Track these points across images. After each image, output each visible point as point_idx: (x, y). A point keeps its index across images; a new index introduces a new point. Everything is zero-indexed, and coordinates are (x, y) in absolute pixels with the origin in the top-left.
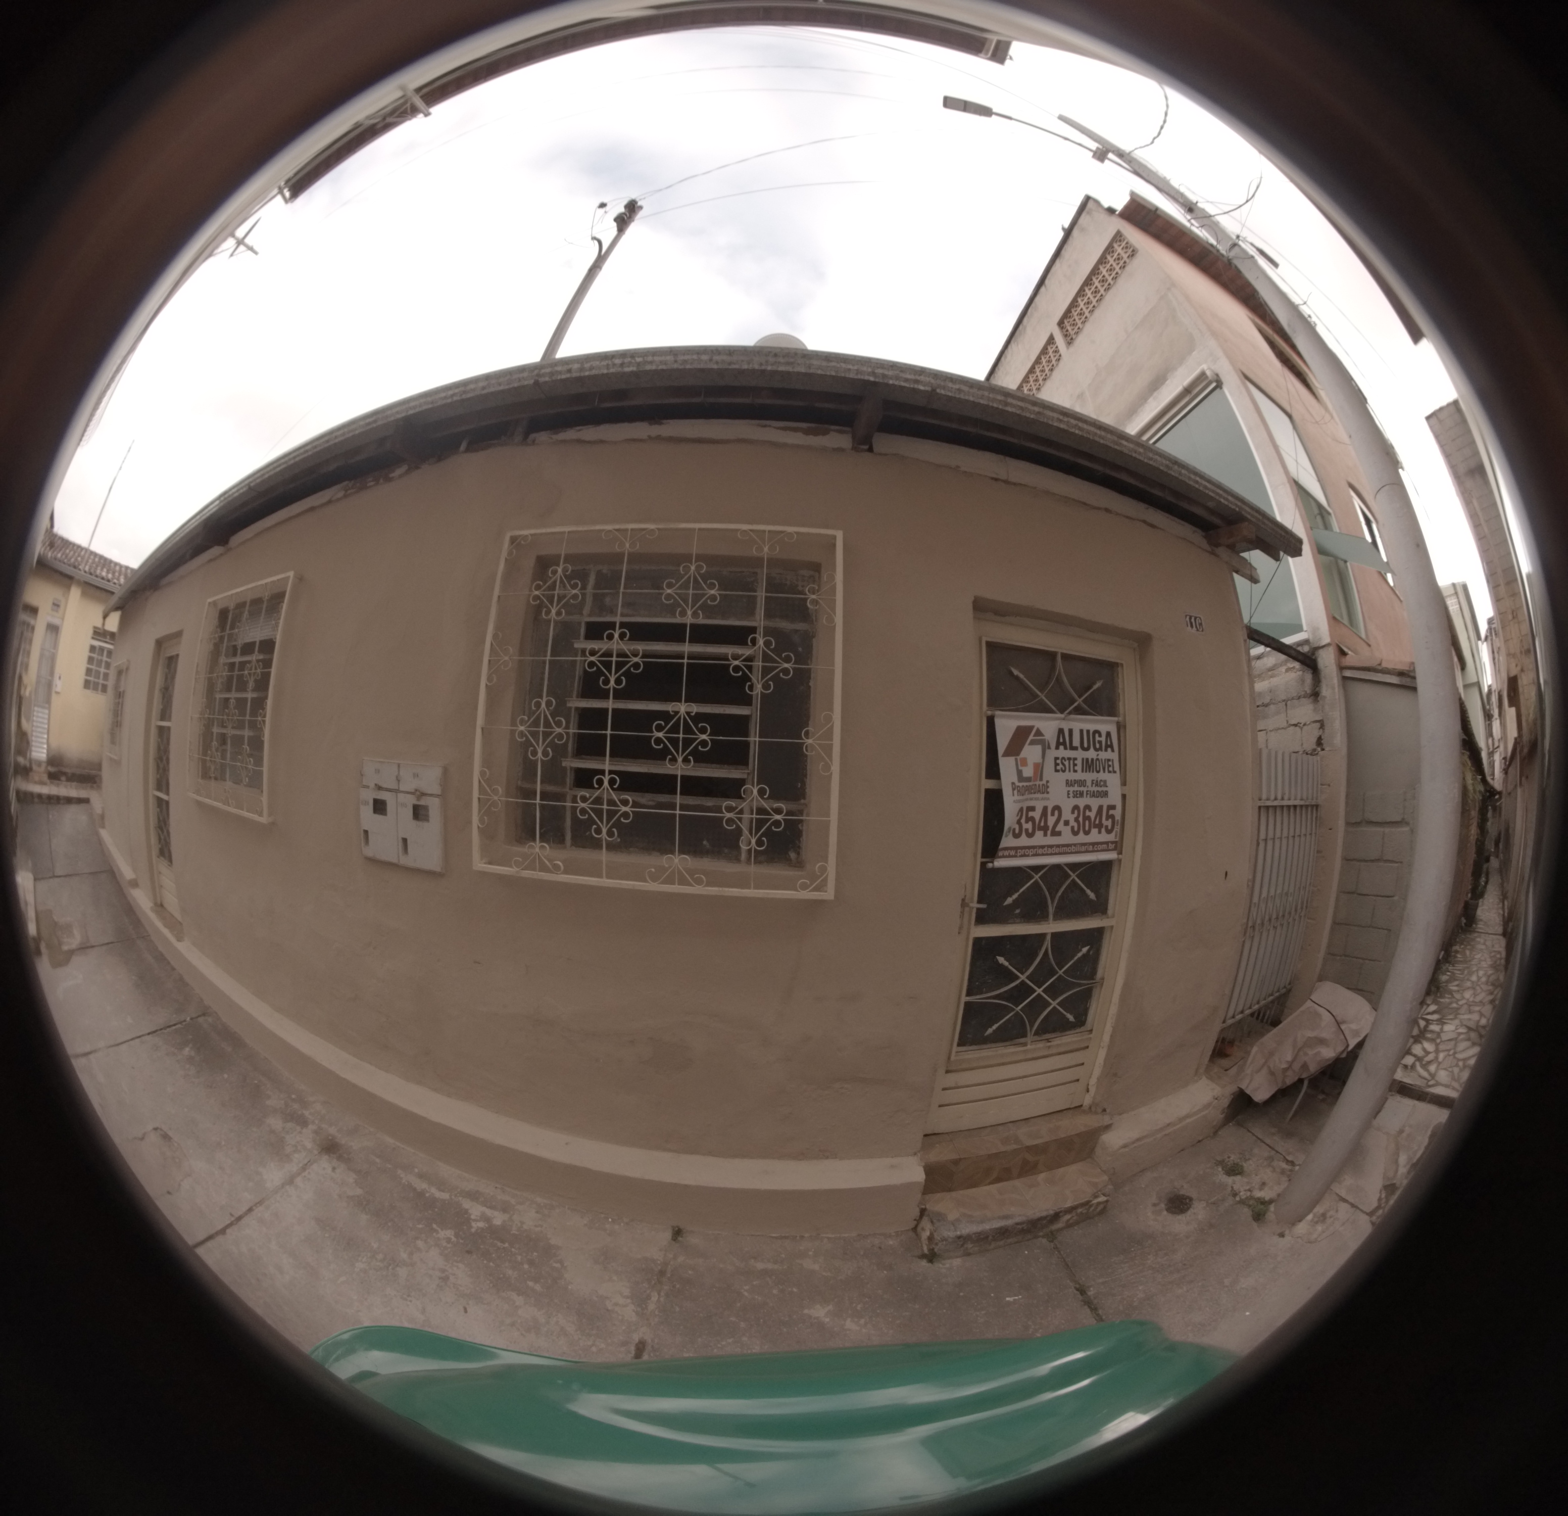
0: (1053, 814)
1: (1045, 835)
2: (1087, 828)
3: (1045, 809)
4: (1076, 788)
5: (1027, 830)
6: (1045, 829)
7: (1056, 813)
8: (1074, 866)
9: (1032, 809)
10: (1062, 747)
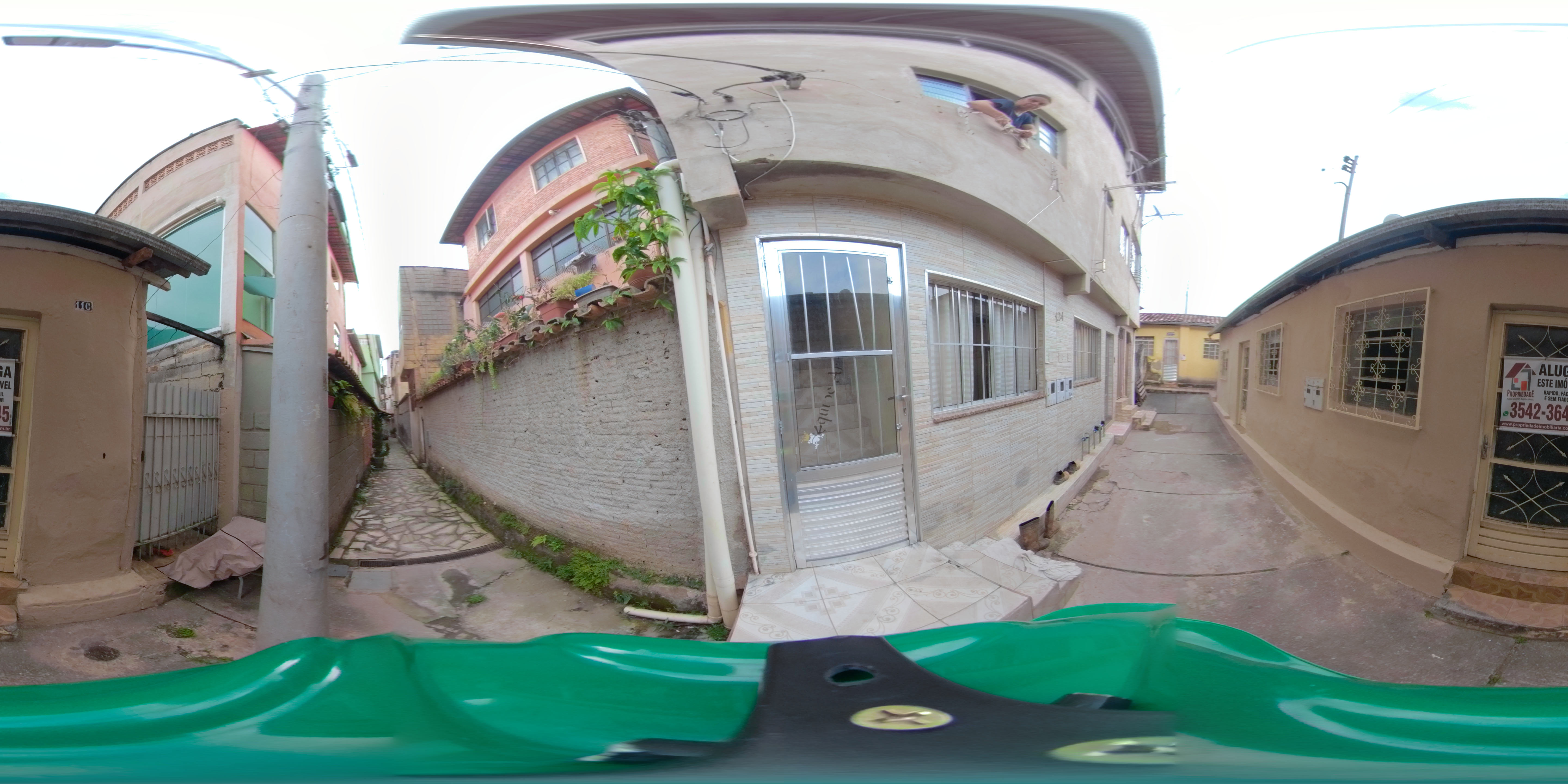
0: (1535, 408)
1: (1530, 418)
2: (1558, 417)
3: (1530, 405)
4: (1551, 395)
5: (1519, 414)
6: (1530, 415)
7: (1537, 407)
8: (1550, 437)
9: (1523, 404)
10: (1543, 374)
